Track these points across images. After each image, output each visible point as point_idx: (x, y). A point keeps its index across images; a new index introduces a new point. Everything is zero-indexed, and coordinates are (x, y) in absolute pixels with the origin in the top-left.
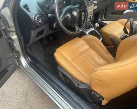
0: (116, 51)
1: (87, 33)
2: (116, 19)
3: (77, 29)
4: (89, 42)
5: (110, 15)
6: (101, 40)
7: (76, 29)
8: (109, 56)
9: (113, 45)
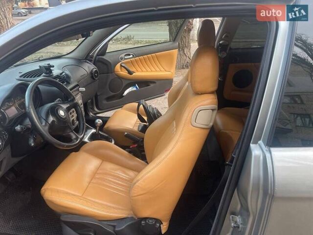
0: (144, 151)
1: (86, 140)
2: (120, 106)
3: (74, 137)
4: (95, 154)
5: (105, 102)
6: (113, 142)
7: (72, 137)
8: (138, 161)
9: (134, 143)
